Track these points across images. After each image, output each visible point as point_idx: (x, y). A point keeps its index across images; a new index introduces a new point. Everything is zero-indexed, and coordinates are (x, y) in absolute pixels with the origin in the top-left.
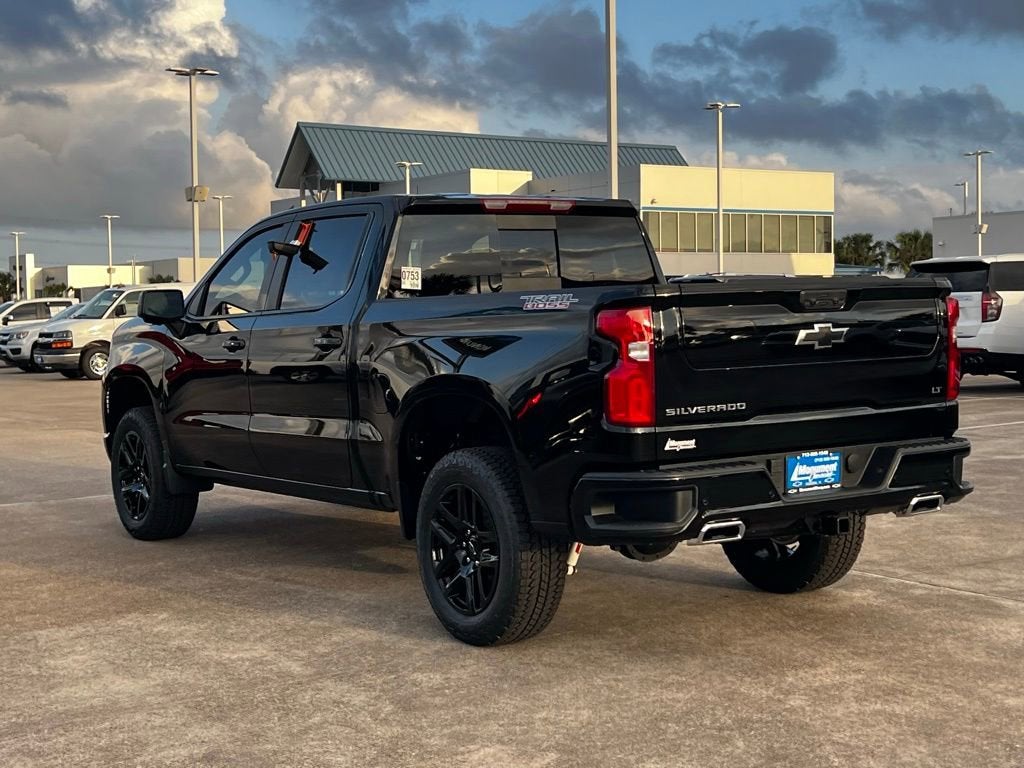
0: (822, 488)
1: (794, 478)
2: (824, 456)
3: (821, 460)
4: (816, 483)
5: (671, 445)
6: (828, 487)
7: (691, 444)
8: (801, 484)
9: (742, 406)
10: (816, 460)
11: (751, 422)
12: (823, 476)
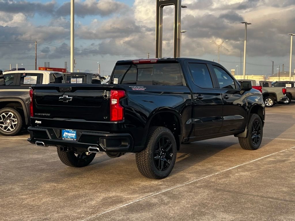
0: (71, 139)
1: (64, 135)
2: (71, 131)
3: (71, 132)
4: (70, 138)
5: (36, 122)
6: (73, 139)
7: (40, 122)
8: (66, 137)
9: (49, 115)
10: (70, 132)
11: (54, 119)
12: (72, 136)
